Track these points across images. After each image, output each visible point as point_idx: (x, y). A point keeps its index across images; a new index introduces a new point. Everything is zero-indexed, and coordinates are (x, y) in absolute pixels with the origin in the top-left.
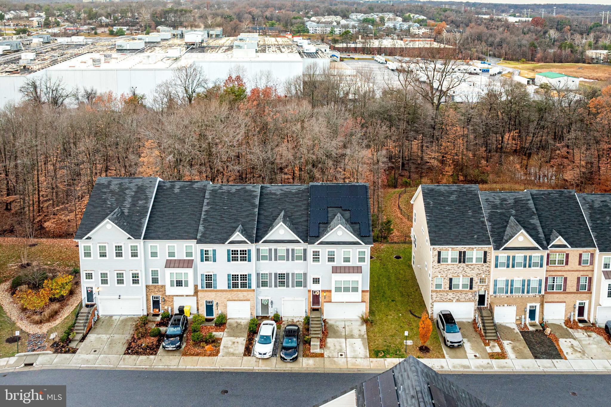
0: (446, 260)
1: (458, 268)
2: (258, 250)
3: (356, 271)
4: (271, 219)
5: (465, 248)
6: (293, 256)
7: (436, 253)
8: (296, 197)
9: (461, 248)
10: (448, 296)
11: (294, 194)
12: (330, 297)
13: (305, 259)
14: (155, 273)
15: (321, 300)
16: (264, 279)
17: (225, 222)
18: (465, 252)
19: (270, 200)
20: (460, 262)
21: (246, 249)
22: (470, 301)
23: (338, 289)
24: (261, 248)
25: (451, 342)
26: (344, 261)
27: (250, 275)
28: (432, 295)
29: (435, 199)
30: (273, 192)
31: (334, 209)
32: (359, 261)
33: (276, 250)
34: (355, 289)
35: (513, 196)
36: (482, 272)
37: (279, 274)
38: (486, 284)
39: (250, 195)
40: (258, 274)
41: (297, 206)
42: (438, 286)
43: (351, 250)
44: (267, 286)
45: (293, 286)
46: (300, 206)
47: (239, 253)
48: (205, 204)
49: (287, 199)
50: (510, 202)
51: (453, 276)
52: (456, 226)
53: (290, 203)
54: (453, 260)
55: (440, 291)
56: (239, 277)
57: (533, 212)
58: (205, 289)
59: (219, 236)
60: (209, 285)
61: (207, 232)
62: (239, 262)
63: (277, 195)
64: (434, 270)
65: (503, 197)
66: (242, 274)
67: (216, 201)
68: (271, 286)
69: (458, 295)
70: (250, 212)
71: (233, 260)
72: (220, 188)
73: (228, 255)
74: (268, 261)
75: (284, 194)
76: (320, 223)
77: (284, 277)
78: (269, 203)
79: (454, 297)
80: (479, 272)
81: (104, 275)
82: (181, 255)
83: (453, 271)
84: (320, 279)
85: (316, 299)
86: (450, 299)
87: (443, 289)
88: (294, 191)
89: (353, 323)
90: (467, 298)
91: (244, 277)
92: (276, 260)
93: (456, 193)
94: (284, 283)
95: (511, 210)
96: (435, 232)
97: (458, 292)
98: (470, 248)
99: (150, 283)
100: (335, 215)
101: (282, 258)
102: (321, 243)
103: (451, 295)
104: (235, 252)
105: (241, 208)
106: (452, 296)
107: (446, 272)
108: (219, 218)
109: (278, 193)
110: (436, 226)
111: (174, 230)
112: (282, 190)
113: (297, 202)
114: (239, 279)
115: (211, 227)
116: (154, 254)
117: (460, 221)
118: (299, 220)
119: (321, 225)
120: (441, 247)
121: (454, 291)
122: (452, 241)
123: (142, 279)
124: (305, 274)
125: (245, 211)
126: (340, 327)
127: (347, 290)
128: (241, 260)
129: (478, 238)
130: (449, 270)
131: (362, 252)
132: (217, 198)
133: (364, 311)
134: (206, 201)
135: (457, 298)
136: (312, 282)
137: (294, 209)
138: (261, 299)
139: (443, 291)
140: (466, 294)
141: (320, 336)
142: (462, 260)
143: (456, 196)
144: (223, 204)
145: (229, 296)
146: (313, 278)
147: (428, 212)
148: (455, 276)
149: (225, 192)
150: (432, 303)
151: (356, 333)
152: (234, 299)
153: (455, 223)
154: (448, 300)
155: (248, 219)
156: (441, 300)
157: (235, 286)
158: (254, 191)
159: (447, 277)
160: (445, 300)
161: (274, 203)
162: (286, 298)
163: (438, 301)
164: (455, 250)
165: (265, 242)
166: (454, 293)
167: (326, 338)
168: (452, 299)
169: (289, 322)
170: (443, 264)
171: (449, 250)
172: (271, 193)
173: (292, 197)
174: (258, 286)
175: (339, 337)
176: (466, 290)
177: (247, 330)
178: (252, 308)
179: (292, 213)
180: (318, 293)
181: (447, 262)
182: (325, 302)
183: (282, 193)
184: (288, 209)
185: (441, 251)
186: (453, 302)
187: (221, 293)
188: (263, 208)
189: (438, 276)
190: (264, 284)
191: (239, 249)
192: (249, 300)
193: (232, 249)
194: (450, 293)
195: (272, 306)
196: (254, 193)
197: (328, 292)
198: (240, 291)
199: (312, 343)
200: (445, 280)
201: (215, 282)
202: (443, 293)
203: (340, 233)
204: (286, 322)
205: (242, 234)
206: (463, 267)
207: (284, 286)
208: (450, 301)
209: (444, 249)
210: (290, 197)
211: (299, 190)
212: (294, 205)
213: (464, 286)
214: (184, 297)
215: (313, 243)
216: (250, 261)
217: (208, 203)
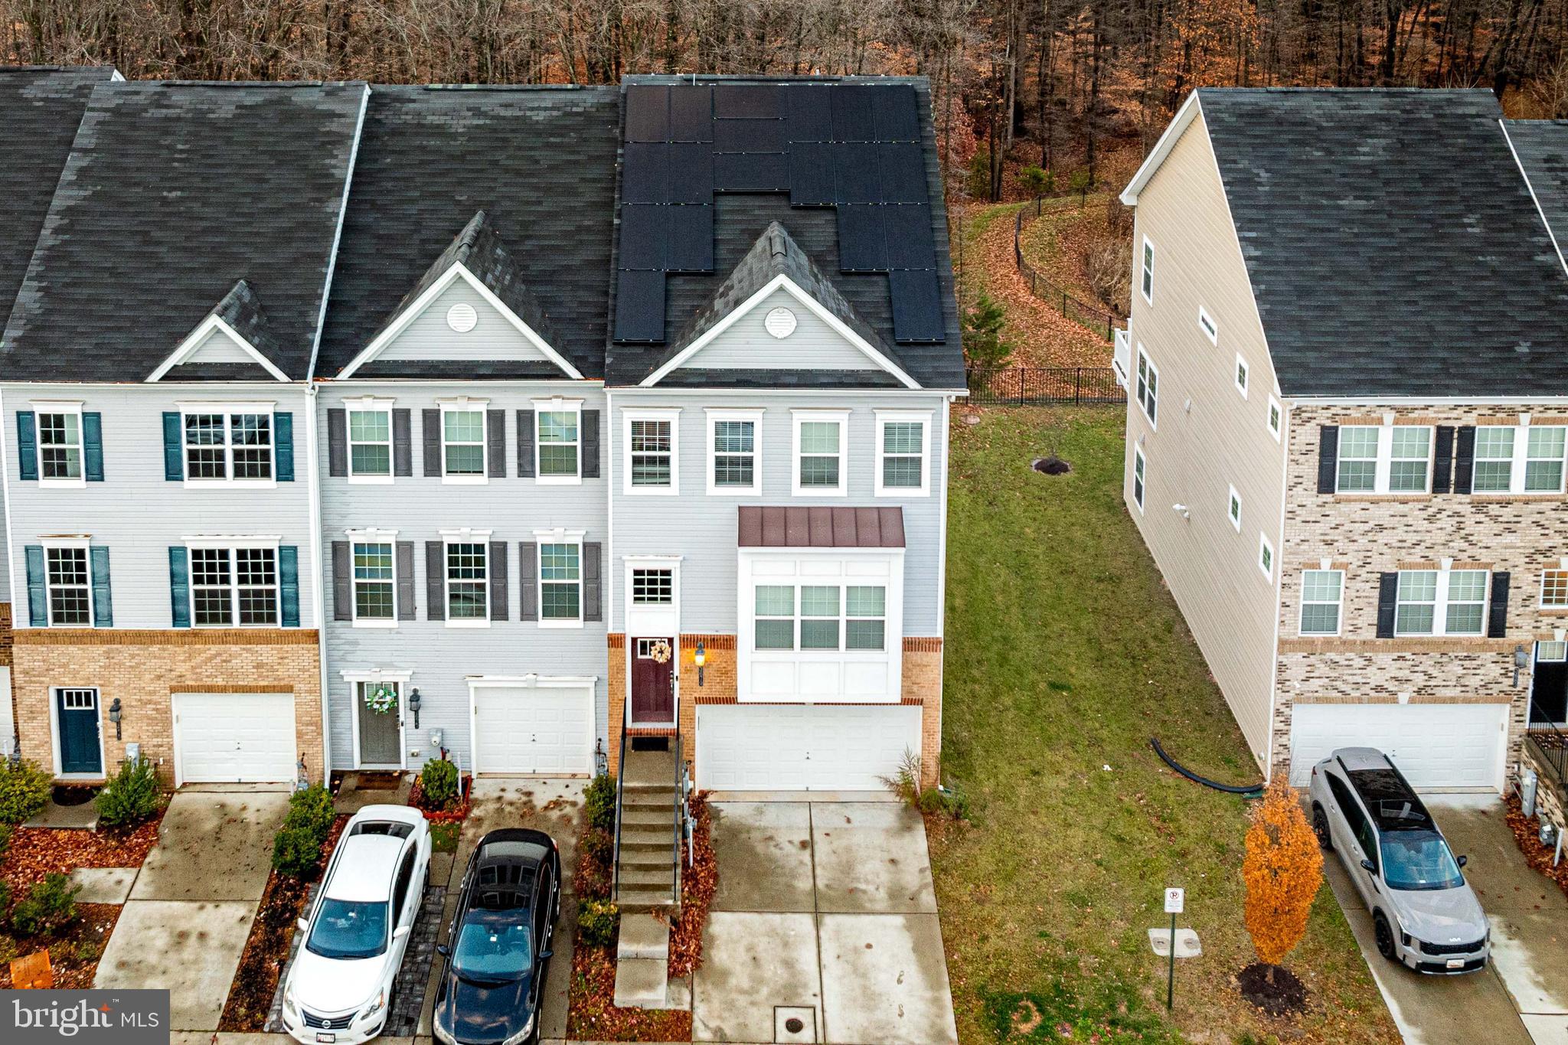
0: (1364, 477)
1: (1430, 519)
2: (335, 419)
3: (872, 533)
4: (412, 252)
5: (1471, 409)
6: (524, 453)
7: (1311, 435)
8: (549, 146)
9: (1444, 408)
10: (1371, 671)
11: (538, 134)
12: (729, 673)
13: (592, 469)
15: (683, 689)
16: (373, 573)
17: (161, 266)
18: (1467, 433)
19: (415, 158)
20: (1440, 485)
21: (267, 411)
22: (1488, 700)
23: (772, 635)
24: (350, 406)
25: (1426, 947)
26: (805, 481)
27: (290, 553)
28: (1282, 667)
29: (1281, 157)
30: (430, 120)
31: (750, 202)
32: (889, 480)
33: (431, 418)
34: (868, 636)
36: (1556, 541)
37: (453, 548)
39: (311, 135)
40: (338, 550)
41: (549, 189)
42: (1320, 617)
43: (842, 418)
44: (389, 613)
45: (527, 615)
46: (570, 191)
47: (228, 429)
48: (68, 176)
49: (501, 157)
51: (1401, 564)
52: (1413, 295)
53: (518, 173)
54: (1405, 476)
55: (1328, 644)
56: (233, 561)
58: (51, 625)
59: (120, 340)
60: (70, 608)
61: (59, 319)
62: (229, 482)
63: (454, 136)
64: (1299, 531)
66: (248, 546)
67: (132, 163)
68: (408, 614)
69: (1427, 664)
70: (302, 217)
71: (194, 472)
72: (159, 100)
73: (170, 440)
74: (388, 479)
75: (492, 130)
76: (670, 275)
77: (480, 561)
78: (408, 172)
79: (1404, 674)
80: (1545, 543)
83: (1400, 533)
84: (675, 579)
85: (652, 684)
86: (1379, 689)
87: (1341, 631)
88: (541, 116)
89: (857, 815)
90: (1474, 682)
91: (257, 562)
92: (432, 469)
93: (1384, 128)
94: (481, 599)
96: (1302, 323)
97: (1422, 648)
98: (1495, 410)
100: (756, 234)
101: (465, 462)
102: (675, 381)
103: (1385, 666)
104: (205, 427)
105: (256, 197)
106: (1393, 670)
107: (1363, 541)
108: (130, 245)
109: (459, 125)
110: (1304, 293)
112: (477, 112)
113: (552, 168)
114: (234, 573)
118: (562, 261)
119: (678, 284)
120: (1340, 402)
121: (1406, 644)
122: (1400, 371)
124: (594, 551)
125: (277, 212)
126: (782, 838)
127: (819, 636)
128: (239, 472)
129: (1535, 359)
130: (1381, 528)
131: (903, 428)
132: (131, 149)
133: (917, 751)
134: (74, 163)
135: (1420, 680)
136: (630, 594)
137: (540, 203)
138: (360, 685)
139: (1344, 643)
140: (1467, 663)
141: (670, 902)
142: (1453, 477)
143: (1383, 142)
144: (162, 179)
145: (182, 668)
146: (637, 573)
147: (1251, 220)
148: (1411, 566)
149: (178, 119)
150: (1283, 709)
151: (873, 876)
152: (209, 682)
153: (1405, 278)
154: (1373, 694)
155: (284, 254)
156: (1335, 694)
157: (212, 609)
158: (331, 115)
159: (1368, 568)
160: (1356, 694)
161: (433, 175)
162: (490, 679)
163: (1318, 700)
164: (1413, 422)
165: (369, 372)
166: (1403, 658)
167: (705, 911)
168: (1392, 686)
169: (508, 809)
170: (1349, 500)
171: (1380, 421)
172: (423, 126)
173: (531, 149)
174: (340, 614)
175: (780, 901)
176: (1471, 641)
177: (267, 862)
178: (307, 731)
179: (524, 225)
180: (661, 652)
181: (1370, 486)
182: (700, 701)
183: (478, 126)
184: (506, 204)
185: (1336, 428)
186: (1395, 701)
187: (134, 649)
188: (381, 200)
189: (1318, 566)
190: (374, 602)
191: (227, 411)
192: (288, 689)
193: (185, 410)
194: (1381, 655)
195: (417, 721)
196: (334, 126)
197: (720, 647)
198: (239, 638)
199: (624, 948)
200: (1357, 584)
201: (102, 590)
202: (1342, 653)
203: (781, 323)
204: (492, 806)
205: (241, 323)
206: (1457, 514)
207: (481, 613)
208: (1384, 701)
209: (1354, 413)
210: (520, 148)
211: (567, 114)
212: (536, 188)
213: (1460, 618)
215: (636, 379)
216: (286, 474)
217: (82, 171)
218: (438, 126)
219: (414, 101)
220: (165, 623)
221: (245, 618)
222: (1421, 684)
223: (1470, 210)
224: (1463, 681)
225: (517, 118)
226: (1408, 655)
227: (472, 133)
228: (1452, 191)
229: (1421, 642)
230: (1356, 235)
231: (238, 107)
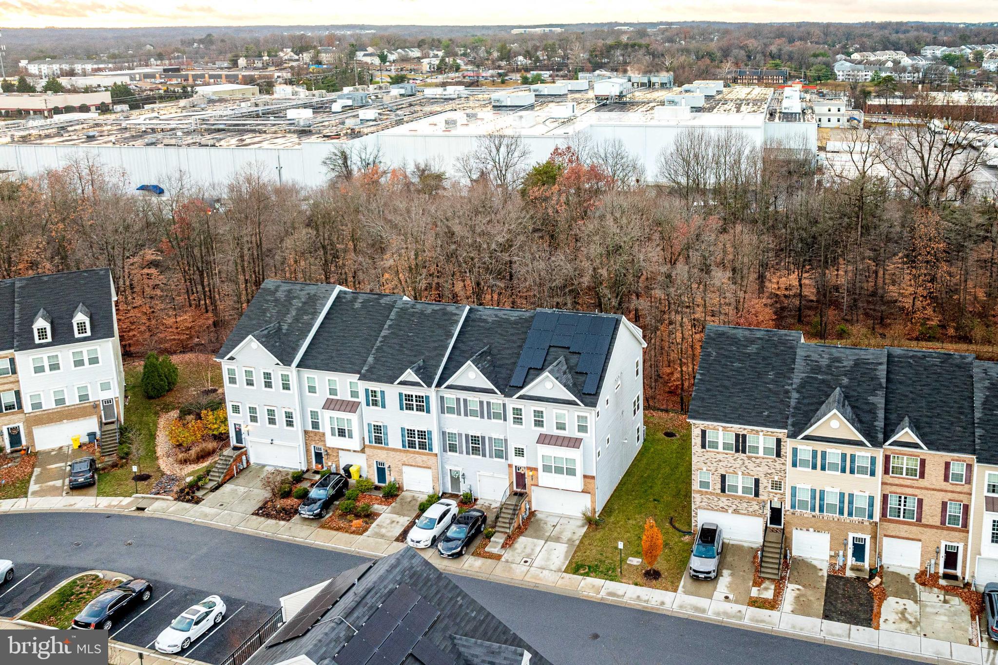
0: (715, 445)
1: (735, 460)
2: (441, 398)
3: (573, 444)
5: (745, 429)
6: (489, 413)
7: (698, 431)
8: (512, 328)
9: (737, 428)
10: (720, 502)
11: (511, 323)
12: (537, 478)
13: (505, 420)
14: (314, 414)
15: (528, 481)
16: (452, 440)
18: (744, 436)
19: (476, 329)
20: (737, 451)
21: (423, 395)
22: (755, 515)
23: (547, 469)
24: (445, 396)
26: (557, 428)
27: (430, 433)
28: (694, 498)
29: (722, 348)
30: (483, 317)
31: (559, 350)
32: (579, 430)
33: (466, 401)
34: (571, 472)
35: (856, 354)
36: (773, 471)
37: (472, 436)
38: (782, 492)
39: (449, 320)
40: (443, 433)
41: (509, 341)
42: (705, 484)
43: (566, 412)
44: (456, 451)
45: (491, 456)
46: (514, 342)
47: (414, 398)
48: (386, 326)
49: (499, 330)
50: (845, 364)
51: (727, 472)
52: (740, 394)
53: (502, 335)
54: (726, 446)
55: (707, 492)
56: (416, 433)
58: (374, 444)
59: (390, 373)
60: (378, 440)
61: (377, 366)
62: (415, 412)
63: (488, 323)
64: (696, 459)
66: (420, 429)
67: (402, 324)
68: (461, 452)
69: (736, 502)
70: (440, 343)
71: (406, 409)
72: (413, 306)
73: (401, 400)
74: (455, 416)
75: (498, 322)
76: (530, 369)
77: (479, 441)
78: (473, 332)
79: (730, 504)
80: (770, 471)
81: (253, 410)
82: (344, 395)
83: (726, 463)
84: (525, 451)
85: (521, 478)
86: (723, 508)
87: (712, 489)
88: (513, 319)
89: (571, 521)
90: (751, 510)
91: (422, 434)
92: (466, 415)
93: (759, 342)
94: (479, 450)
95: (843, 378)
96: (703, 399)
97: (735, 498)
98: (752, 430)
99: (310, 428)
100: (556, 359)
101: (473, 413)
102: (520, 397)
103: (724, 501)
104: (409, 397)
105: (431, 337)
106: (726, 503)
107: (715, 464)
108: (397, 347)
109: (490, 319)
111: (336, 359)
112: (496, 316)
113: (512, 334)
114: (416, 436)
115: (384, 359)
116: (312, 389)
117: (749, 386)
118: (507, 362)
119: (532, 371)
120: (706, 423)
121: (730, 496)
122: (725, 416)
123: (297, 420)
124: (506, 441)
125: (435, 341)
126: (549, 523)
127: (559, 470)
128: (417, 410)
129: (768, 416)
130: (720, 461)
131: (582, 417)
132: (403, 320)
133: (589, 507)
134: (389, 323)
135: (734, 507)
136: (514, 453)
137: (504, 345)
138: (450, 470)
139: (712, 493)
140: (748, 504)
141: (508, 532)
142: (741, 448)
143: (757, 346)
144: (409, 329)
145: (405, 459)
146: (516, 448)
147: (703, 367)
148: (730, 473)
149: (417, 312)
150: (695, 510)
151: (565, 535)
152: (411, 463)
154: (721, 509)
155: (435, 353)
156: (710, 508)
157: (412, 445)
158: (456, 314)
159: (717, 472)
160: (716, 508)
161: (480, 334)
162: (482, 473)
163: (706, 509)
164: (728, 430)
165: (449, 387)
166: (729, 500)
167: (520, 535)
168: (726, 507)
170: (710, 452)
171: (719, 429)
172: (481, 319)
173: (508, 328)
174: (444, 450)
175: (539, 536)
176: (749, 497)
178: (435, 479)
179: (499, 351)
180: (522, 470)
181: (717, 448)
182: (532, 485)
183: (496, 320)
184: (496, 344)
185: (706, 430)
186: (727, 512)
187: (393, 453)
188: (465, 340)
189: (703, 469)
190: (453, 448)
191: (414, 394)
192: (430, 468)
193: (404, 392)
194: (722, 498)
195: (464, 481)
196: (455, 318)
197: (535, 470)
198: (418, 453)
199: (493, 539)
200: (714, 476)
201: (386, 437)
202: (711, 496)
203: (549, 385)
205: (417, 372)
206: (743, 459)
207: (479, 454)
208: (724, 511)
209: (712, 427)
210: (505, 327)
211: (521, 318)
212: (505, 340)
213: (746, 490)
214: (352, 453)
215: (511, 396)
216: (428, 412)
217: (390, 326)
218: (485, 319)
219: (481, 311)
220: (401, 447)
221: (419, 448)
223: (773, 370)
224: (747, 509)
225: (506, 318)
226: (731, 499)
227: (494, 322)
229: (734, 496)
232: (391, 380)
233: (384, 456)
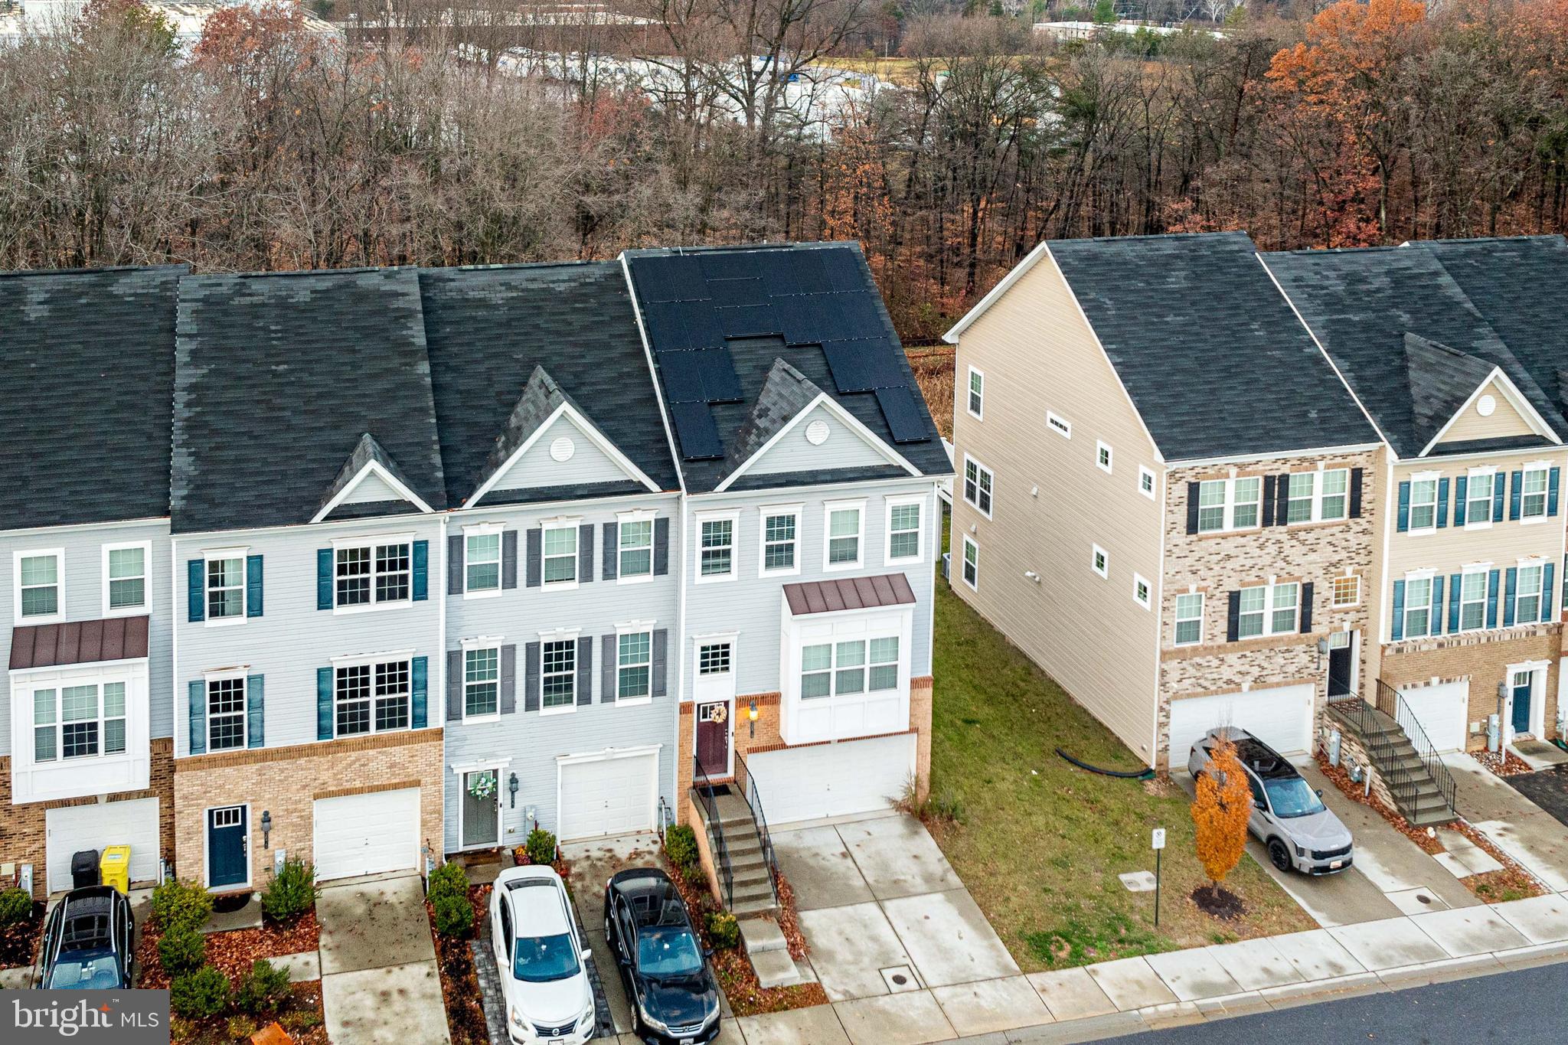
0: (1216, 519)
1: (1261, 547)
2: (455, 544)
3: (885, 594)
4: (491, 402)
5: (1286, 461)
6: (609, 559)
7: (1181, 490)
8: (575, 310)
9: (1269, 462)
10: (1224, 667)
11: (565, 301)
12: (774, 724)
13: (661, 568)
15: (734, 742)
16: (482, 676)
17: (289, 428)
18: (1284, 480)
19: (470, 327)
20: (1267, 522)
21: (408, 539)
22: (1302, 681)
23: (814, 686)
24: (469, 532)
25: (1318, 855)
26: (833, 559)
27: (421, 663)
28: (1163, 673)
29: (1117, 288)
30: (471, 294)
31: (755, 344)
32: (896, 552)
33: (534, 536)
34: (885, 678)
35: (1381, 263)
36: (1344, 555)
37: (548, 646)
38: (1357, 604)
39: (384, 311)
40: (452, 658)
41: (587, 345)
42: (1188, 630)
43: (860, 505)
44: (493, 709)
45: (606, 697)
46: (607, 346)
47: (372, 561)
48: (181, 357)
49: (540, 321)
50: (1376, 284)
51: (1242, 583)
52: (1231, 382)
53: (558, 333)
54: (1243, 517)
55: (1195, 649)
56: (373, 675)
57: (1469, 313)
58: (207, 753)
59: (277, 491)
60: (227, 734)
62: (373, 606)
63: (496, 307)
64: (1174, 565)
65: (1346, 268)
66: (386, 660)
67: (234, 343)
68: (509, 708)
69: (1260, 658)
70: (399, 379)
71: (342, 601)
72: (240, 289)
73: (323, 574)
74: (497, 592)
75: (525, 300)
76: (711, 404)
77: (570, 656)
78: (466, 338)
79: (1246, 668)
80: (1336, 558)
82: (85, 601)
83: (1241, 560)
84: (732, 651)
85: (712, 742)
86: (1229, 682)
87: (1203, 640)
88: (562, 287)
89: (873, 828)
90: (1292, 669)
91: (393, 675)
92: (533, 580)
93: (1181, 264)
94: (569, 688)
95: (1394, 312)
96: (1163, 408)
97: (1257, 647)
98: (1302, 460)
100: (766, 369)
101: (561, 571)
102: (741, 485)
103: (1233, 663)
104: (355, 560)
105: (355, 366)
106: (1238, 666)
107: (1217, 568)
108: (259, 412)
109: (497, 299)
110: (1159, 386)
112: (509, 286)
113: (585, 328)
114: (373, 686)
115: (231, 454)
117: (1234, 361)
119: (719, 411)
120: (1200, 464)
121: (1247, 645)
122: (1239, 437)
124: (661, 635)
125: (374, 377)
126: (826, 852)
127: (850, 682)
128: (382, 597)
129: (1323, 420)
130: (1229, 557)
131: (905, 510)
132: (230, 332)
133: (913, 772)
134: (183, 349)
135: (1256, 671)
136: (698, 668)
137: (583, 357)
138: (466, 775)
139: (1206, 648)
140: (1287, 655)
141: (773, 906)
142: (1275, 514)
143: (1183, 273)
144: (268, 355)
145: (325, 776)
146: (703, 649)
147: (1109, 336)
148: (1250, 584)
149: (264, 305)
150: (1165, 706)
151: (906, 870)
152: (348, 785)
153: (1222, 371)
154: (1225, 686)
156: (1200, 690)
157: (352, 721)
158: (395, 294)
159: (1221, 589)
160: (1213, 688)
161: (490, 339)
162: (576, 756)
163: (1189, 696)
164: (1249, 474)
165: (488, 501)
166: (1244, 656)
167: (795, 911)
168: (1237, 679)
169: (599, 864)
170: (1207, 538)
171: (1227, 476)
172: (467, 300)
173: (563, 314)
174: (452, 715)
175: (844, 897)
176: (1289, 637)
177: (426, 928)
178: (430, 818)
179: (576, 375)
180: (719, 714)
181: (1221, 525)
182: (752, 751)
183: (513, 298)
184: (557, 359)
185: (1198, 484)
186: (1240, 690)
187: (283, 764)
188: (453, 363)
189: (1186, 591)
190: (481, 700)
191: (375, 544)
192: (417, 783)
193: (338, 546)
194: (1230, 656)
195: (513, 802)
196: (399, 303)
197: (767, 703)
198: (377, 743)
199: (751, 944)
200: (1214, 602)
201: (256, 715)
202: (1204, 657)
203: (818, 433)
204: (586, 864)
205: (390, 469)
206: (1279, 541)
207: (569, 700)
208: (1233, 691)
209: (1210, 471)
210: (554, 314)
211: (582, 285)
212: (575, 345)
213: (1281, 621)
214: (104, 809)
215: (709, 487)
216: (421, 594)
217: (193, 353)
218: (480, 300)
219: (453, 280)
220: (311, 738)
221: (380, 726)
222: (1257, 674)
223: (1253, 319)
224: (1284, 669)
225: (543, 290)
226: (1248, 654)
227: (512, 304)
228: (1237, 307)
229: (1256, 642)
230: (1183, 342)
231: (312, 292)
232: (298, 511)
233: (246, 786)
